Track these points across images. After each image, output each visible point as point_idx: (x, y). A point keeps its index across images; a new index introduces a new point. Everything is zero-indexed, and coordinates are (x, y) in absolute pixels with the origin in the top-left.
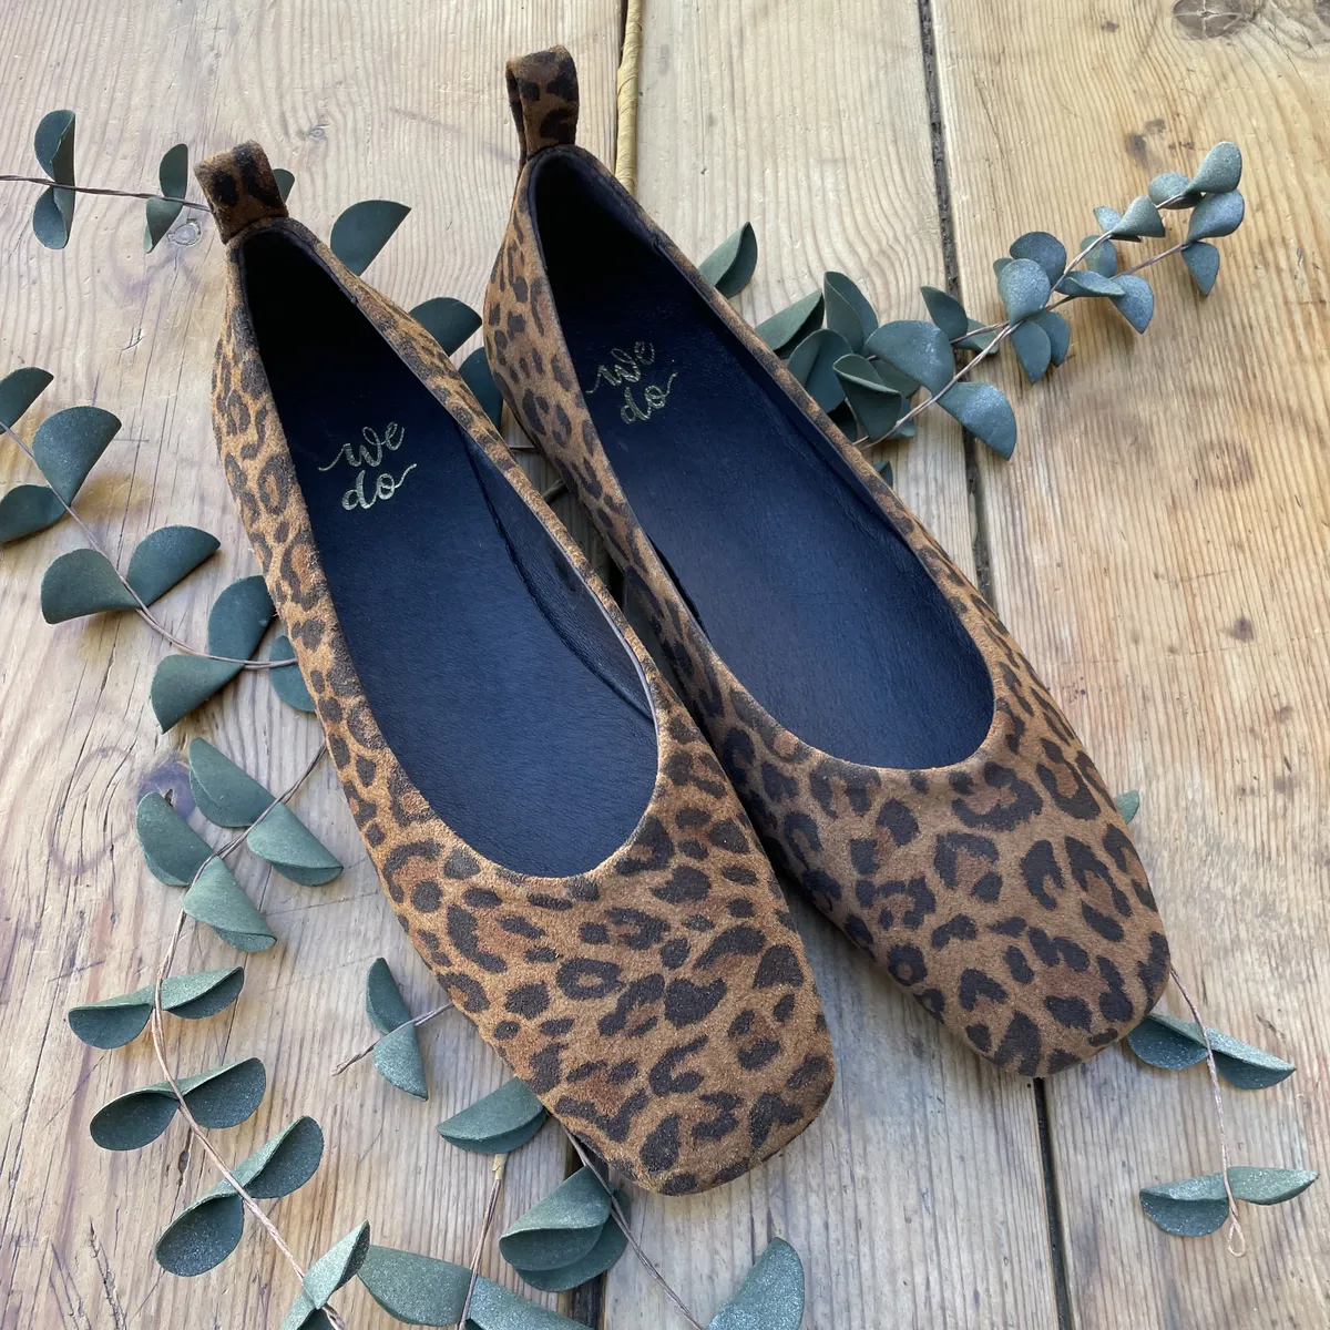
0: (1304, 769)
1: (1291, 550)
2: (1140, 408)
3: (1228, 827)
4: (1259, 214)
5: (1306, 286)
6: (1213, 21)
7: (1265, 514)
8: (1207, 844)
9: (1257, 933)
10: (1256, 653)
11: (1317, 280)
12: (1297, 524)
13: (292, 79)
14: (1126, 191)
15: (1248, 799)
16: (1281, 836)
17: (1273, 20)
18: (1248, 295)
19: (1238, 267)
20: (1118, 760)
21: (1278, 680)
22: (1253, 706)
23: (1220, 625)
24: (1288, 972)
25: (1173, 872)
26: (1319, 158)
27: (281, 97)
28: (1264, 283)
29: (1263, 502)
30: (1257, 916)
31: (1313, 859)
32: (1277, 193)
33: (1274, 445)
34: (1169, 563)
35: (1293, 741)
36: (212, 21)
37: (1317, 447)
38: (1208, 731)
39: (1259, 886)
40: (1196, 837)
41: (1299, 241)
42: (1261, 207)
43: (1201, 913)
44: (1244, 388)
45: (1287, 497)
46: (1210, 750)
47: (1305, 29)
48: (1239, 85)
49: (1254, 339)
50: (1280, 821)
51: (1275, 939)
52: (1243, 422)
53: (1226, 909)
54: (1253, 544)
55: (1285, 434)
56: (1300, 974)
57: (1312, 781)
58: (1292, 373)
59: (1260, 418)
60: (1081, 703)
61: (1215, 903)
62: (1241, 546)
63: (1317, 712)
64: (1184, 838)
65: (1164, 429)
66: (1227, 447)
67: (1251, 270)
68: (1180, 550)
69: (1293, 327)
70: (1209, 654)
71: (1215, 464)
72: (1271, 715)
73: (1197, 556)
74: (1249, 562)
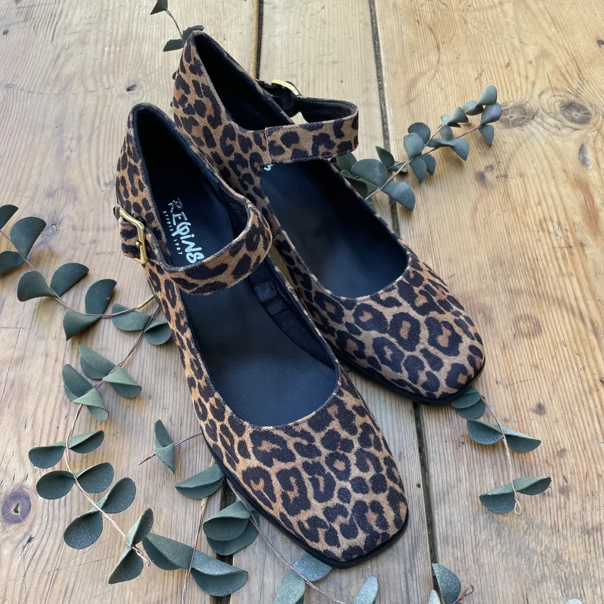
0: (573, 482)
1: (562, 368)
2: (486, 299)
3: (537, 514)
4: (539, 206)
5: (563, 240)
6: (515, 120)
7: (548, 350)
8: (527, 523)
9: (554, 572)
10: (547, 421)
11: (567, 237)
12: (564, 356)
13: (103, 161)
14: (477, 198)
15: (547, 499)
16: (564, 519)
17: (542, 118)
18: (535, 244)
19: (530, 232)
20: (481, 479)
21: (558, 434)
22: (547, 449)
23: (529, 407)
24: (570, 593)
25: (510, 539)
26: (566, 179)
27: (98, 168)
28: (543, 239)
29: (547, 344)
30: (554, 562)
31: (580, 530)
32: (547, 197)
33: (551, 315)
34: (503, 376)
35: (568, 467)
36: (70, 136)
37: (571, 317)
38: (525, 463)
39: (554, 546)
40: (521, 519)
41: (558, 218)
42: (540, 203)
43: (525, 561)
44: (535, 289)
45: (558, 341)
46: (526, 472)
47: (558, 122)
48: (527, 148)
49: (539, 266)
50: (563, 510)
51: (563, 575)
52: (536, 305)
53: (537, 559)
54: (543, 366)
55: (556, 311)
56: (577, 594)
57: (578, 489)
58: (558, 281)
59: (544, 303)
60: (462, 449)
61: (532, 555)
62: (537, 367)
63: (579, 451)
64: (515, 520)
65: (498, 309)
66: (528, 318)
67: (536, 233)
68: (508, 369)
69: (557, 259)
70: (524, 423)
71: (523, 326)
72: (556, 453)
73: (516, 372)
74: (542, 376)
